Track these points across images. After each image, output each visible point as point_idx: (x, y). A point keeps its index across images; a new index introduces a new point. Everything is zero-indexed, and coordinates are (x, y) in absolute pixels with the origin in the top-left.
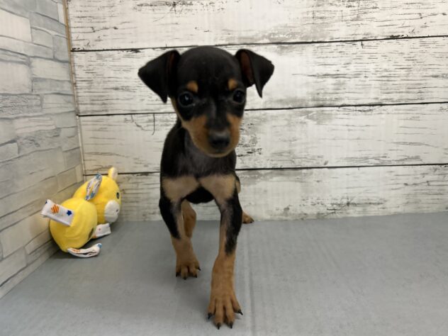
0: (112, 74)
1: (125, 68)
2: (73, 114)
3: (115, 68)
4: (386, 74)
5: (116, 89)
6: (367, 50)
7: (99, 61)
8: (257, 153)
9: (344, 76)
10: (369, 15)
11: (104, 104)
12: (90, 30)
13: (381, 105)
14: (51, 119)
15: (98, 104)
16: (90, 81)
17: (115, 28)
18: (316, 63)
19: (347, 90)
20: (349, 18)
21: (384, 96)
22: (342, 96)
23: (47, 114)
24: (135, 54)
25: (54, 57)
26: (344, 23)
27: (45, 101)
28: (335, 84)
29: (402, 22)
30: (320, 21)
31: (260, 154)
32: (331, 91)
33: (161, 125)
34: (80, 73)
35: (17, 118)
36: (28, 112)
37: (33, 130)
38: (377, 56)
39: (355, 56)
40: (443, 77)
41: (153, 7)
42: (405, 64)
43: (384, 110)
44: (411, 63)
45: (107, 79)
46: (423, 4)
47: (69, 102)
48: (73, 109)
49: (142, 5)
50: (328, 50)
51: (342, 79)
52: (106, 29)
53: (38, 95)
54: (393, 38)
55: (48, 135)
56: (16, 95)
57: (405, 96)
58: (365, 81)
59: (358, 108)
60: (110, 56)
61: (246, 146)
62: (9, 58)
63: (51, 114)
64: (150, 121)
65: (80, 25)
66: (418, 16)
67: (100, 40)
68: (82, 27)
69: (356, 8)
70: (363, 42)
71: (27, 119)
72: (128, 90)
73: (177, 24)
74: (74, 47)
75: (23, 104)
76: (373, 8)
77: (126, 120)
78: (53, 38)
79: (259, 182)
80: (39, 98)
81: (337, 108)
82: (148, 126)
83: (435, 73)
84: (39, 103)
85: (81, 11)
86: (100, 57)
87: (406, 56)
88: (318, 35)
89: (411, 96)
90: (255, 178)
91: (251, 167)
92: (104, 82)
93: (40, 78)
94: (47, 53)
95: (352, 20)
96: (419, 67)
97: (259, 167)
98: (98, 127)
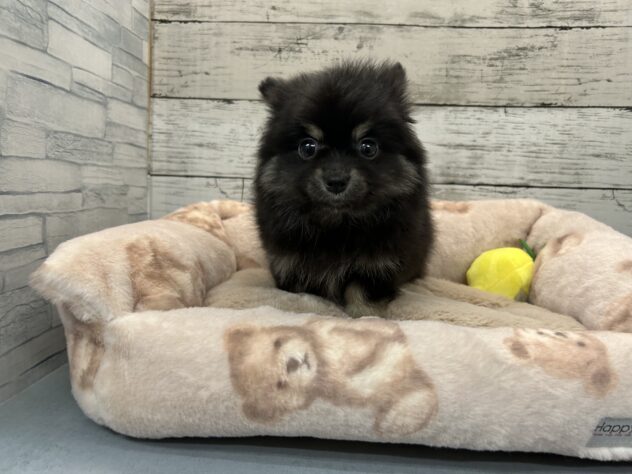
0: (196, 127)
1: (214, 121)
2: (144, 172)
3: (201, 120)
4: (534, 149)
5: (201, 145)
6: (511, 118)
7: (184, 111)
9: (482, 148)
10: (515, 77)
11: (183, 162)
12: (177, 73)
13: (528, 187)
14: (120, 173)
15: (176, 163)
16: (169, 134)
17: (207, 73)
18: (447, 130)
19: (485, 166)
20: (490, 79)
21: (532, 176)
22: (478, 172)
23: (116, 167)
24: (227, 105)
25: (132, 101)
26: (484, 84)
27: (116, 150)
28: (470, 158)
29: (556, 87)
30: (454, 81)
32: (464, 165)
34: (159, 124)
35: (86, 164)
36: (98, 160)
37: (101, 181)
38: (524, 126)
39: (496, 125)
40: (606, 157)
42: (558, 138)
43: (531, 193)
44: (566, 137)
45: (190, 133)
46: (582, 67)
47: (142, 156)
48: (144, 165)
50: (463, 116)
51: (479, 152)
52: (196, 73)
53: (110, 142)
54: (544, 105)
55: (115, 191)
56: (87, 138)
57: (558, 178)
58: (507, 156)
59: (498, 189)
60: (197, 106)
62: (86, 95)
63: (120, 167)
65: (165, 67)
66: (576, 81)
67: (187, 86)
68: (167, 70)
69: (500, 68)
70: (508, 109)
71: (95, 168)
72: (215, 148)
74: (155, 92)
75: (94, 149)
76: (521, 69)
77: (208, 185)
78: (134, 80)
80: (110, 145)
81: (471, 187)
82: (235, 193)
83: (597, 151)
84: (110, 152)
85: (168, 52)
86: (186, 107)
87: (560, 128)
88: (452, 96)
89: (565, 178)
92: (187, 136)
93: (114, 123)
94: (125, 95)
95: (494, 82)
96: (576, 143)
98: (173, 190)
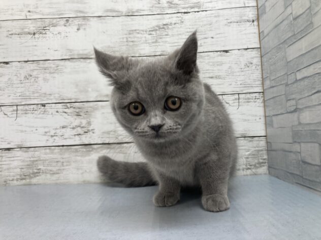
8: (91, 133)
31: (93, 133)
33: (22, 114)
41: (20, 36)
49: (12, 34)
61: (83, 127)
64: (14, 111)
73: (35, 46)
79: (92, 154)
90: (90, 151)
91: (87, 143)
97: (92, 143)
